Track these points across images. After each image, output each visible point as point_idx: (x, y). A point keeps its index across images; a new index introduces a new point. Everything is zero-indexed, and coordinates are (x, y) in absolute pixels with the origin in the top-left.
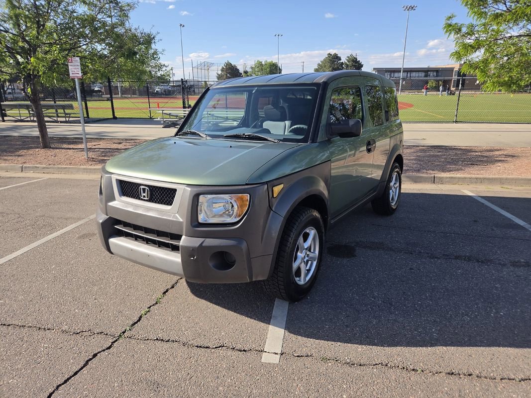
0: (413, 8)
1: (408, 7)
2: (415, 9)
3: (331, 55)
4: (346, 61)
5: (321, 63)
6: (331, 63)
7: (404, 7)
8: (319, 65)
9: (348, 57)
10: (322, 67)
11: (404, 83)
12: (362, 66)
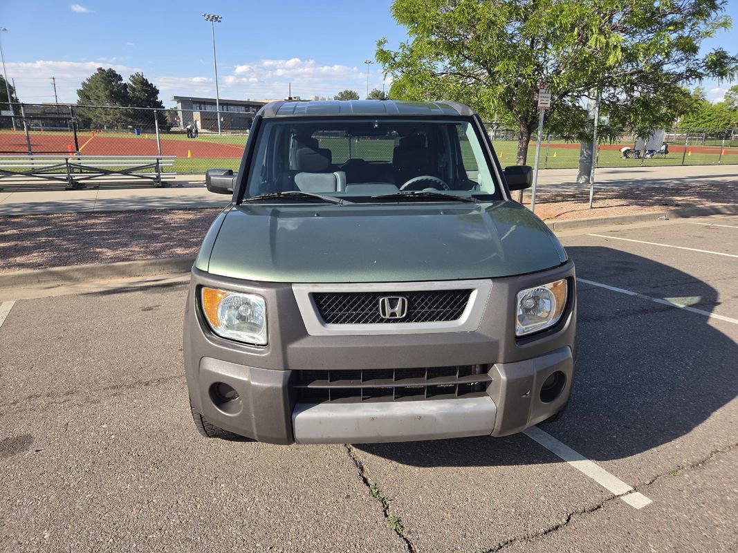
0: (217, 18)
1: (211, 17)
2: (220, 21)
3: (104, 70)
4: (131, 83)
5: (86, 82)
6: (105, 83)
7: (205, 15)
8: (84, 84)
9: (132, 76)
10: (91, 88)
11: (222, 120)
12: (157, 92)
